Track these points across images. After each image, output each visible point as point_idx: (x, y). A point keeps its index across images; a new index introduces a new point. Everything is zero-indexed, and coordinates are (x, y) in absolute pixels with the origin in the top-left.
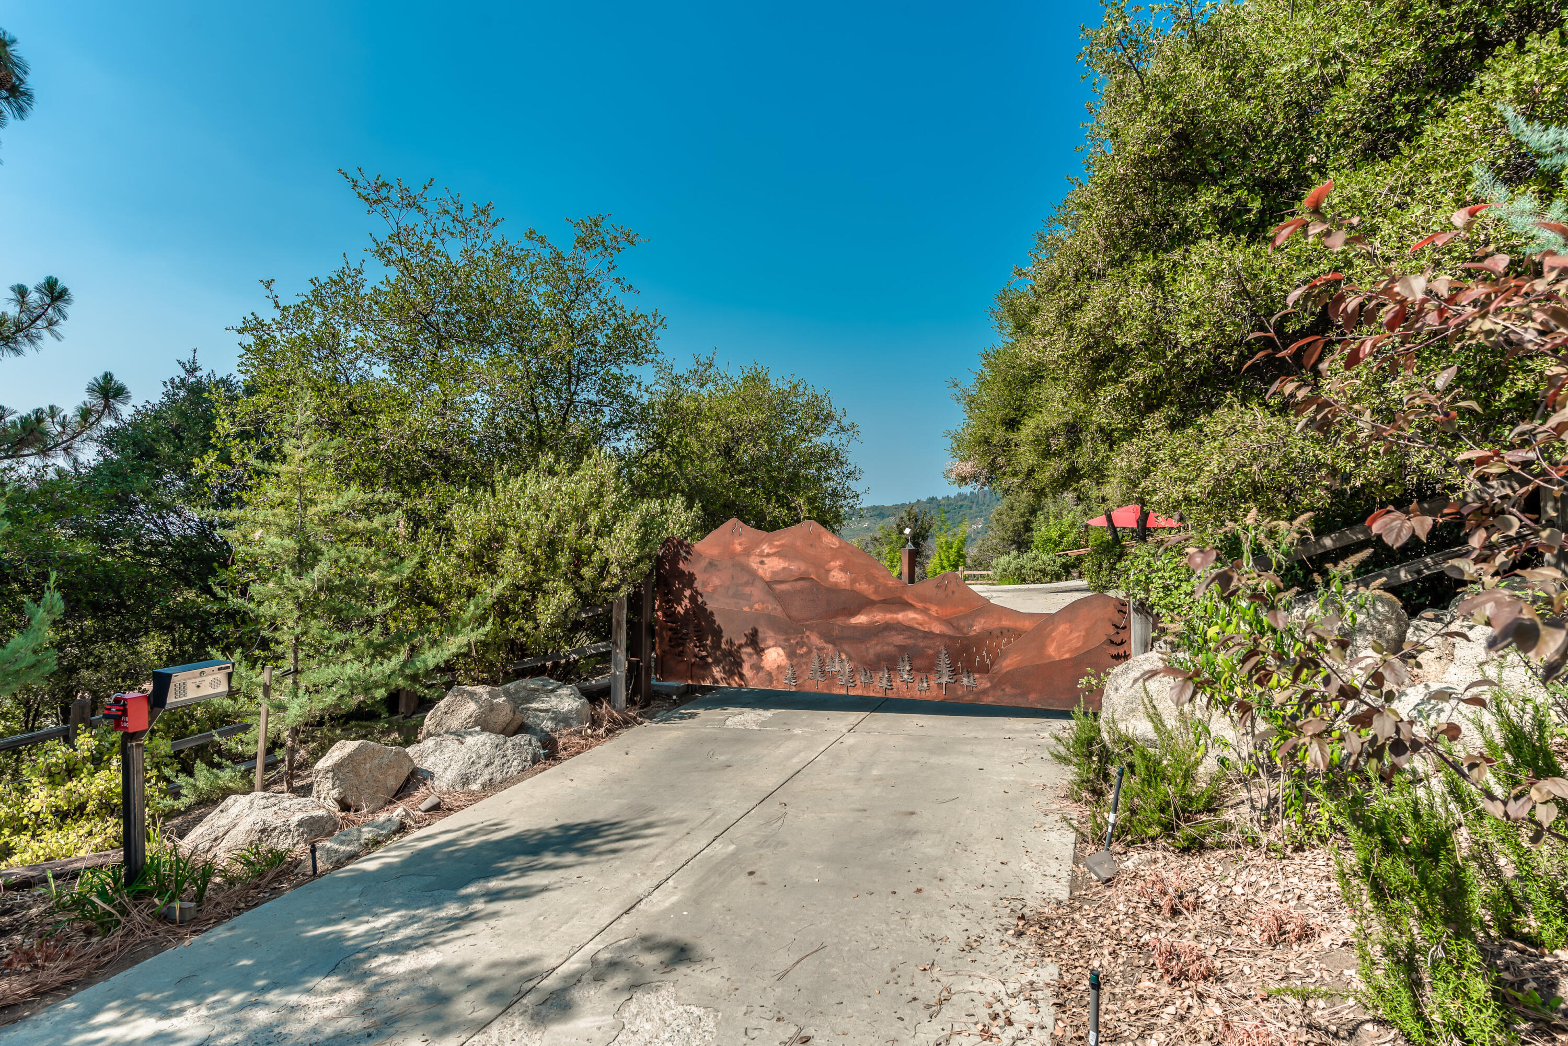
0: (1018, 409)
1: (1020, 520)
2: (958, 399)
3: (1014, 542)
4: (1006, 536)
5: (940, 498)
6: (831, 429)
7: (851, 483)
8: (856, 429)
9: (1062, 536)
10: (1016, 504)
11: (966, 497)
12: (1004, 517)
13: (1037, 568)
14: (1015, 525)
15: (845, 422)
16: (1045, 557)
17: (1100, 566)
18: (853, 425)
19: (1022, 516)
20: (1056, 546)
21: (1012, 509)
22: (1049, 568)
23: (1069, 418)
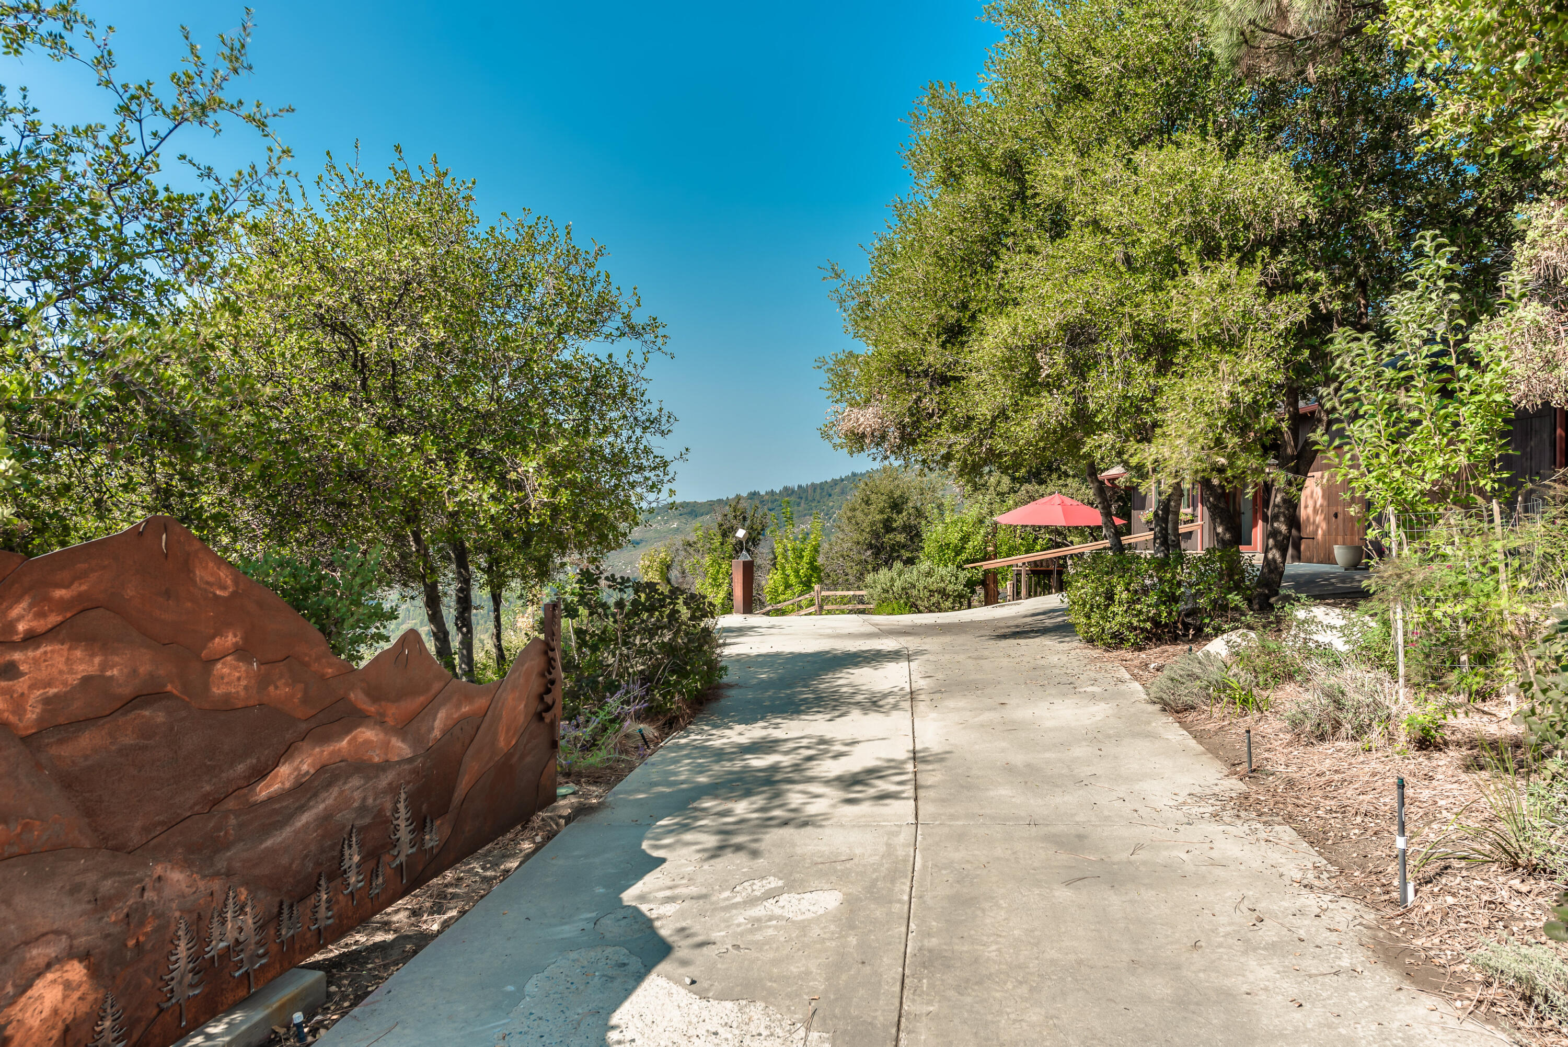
0: (964, 306)
1: (879, 517)
2: (842, 301)
3: (870, 546)
4: (861, 539)
5: (762, 493)
6: (610, 327)
7: (652, 440)
8: (661, 332)
9: (965, 539)
10: (873, 497)
11: (793, 491)
12: (858, 513)
13: (934, 587)
14: (873, 524)
15: (639, 318)
16: (942, 571)
17: (1110, 597)
18: (654, 324)
19: (882, 512)
20: (957, 554)
21: (867, 502)
22: (950, 587)
23: (1075, 311)
